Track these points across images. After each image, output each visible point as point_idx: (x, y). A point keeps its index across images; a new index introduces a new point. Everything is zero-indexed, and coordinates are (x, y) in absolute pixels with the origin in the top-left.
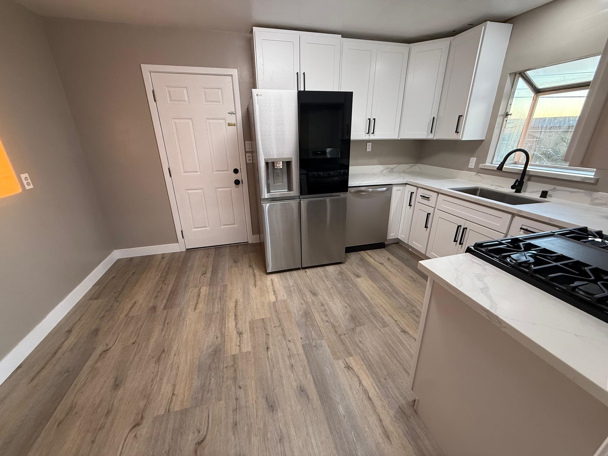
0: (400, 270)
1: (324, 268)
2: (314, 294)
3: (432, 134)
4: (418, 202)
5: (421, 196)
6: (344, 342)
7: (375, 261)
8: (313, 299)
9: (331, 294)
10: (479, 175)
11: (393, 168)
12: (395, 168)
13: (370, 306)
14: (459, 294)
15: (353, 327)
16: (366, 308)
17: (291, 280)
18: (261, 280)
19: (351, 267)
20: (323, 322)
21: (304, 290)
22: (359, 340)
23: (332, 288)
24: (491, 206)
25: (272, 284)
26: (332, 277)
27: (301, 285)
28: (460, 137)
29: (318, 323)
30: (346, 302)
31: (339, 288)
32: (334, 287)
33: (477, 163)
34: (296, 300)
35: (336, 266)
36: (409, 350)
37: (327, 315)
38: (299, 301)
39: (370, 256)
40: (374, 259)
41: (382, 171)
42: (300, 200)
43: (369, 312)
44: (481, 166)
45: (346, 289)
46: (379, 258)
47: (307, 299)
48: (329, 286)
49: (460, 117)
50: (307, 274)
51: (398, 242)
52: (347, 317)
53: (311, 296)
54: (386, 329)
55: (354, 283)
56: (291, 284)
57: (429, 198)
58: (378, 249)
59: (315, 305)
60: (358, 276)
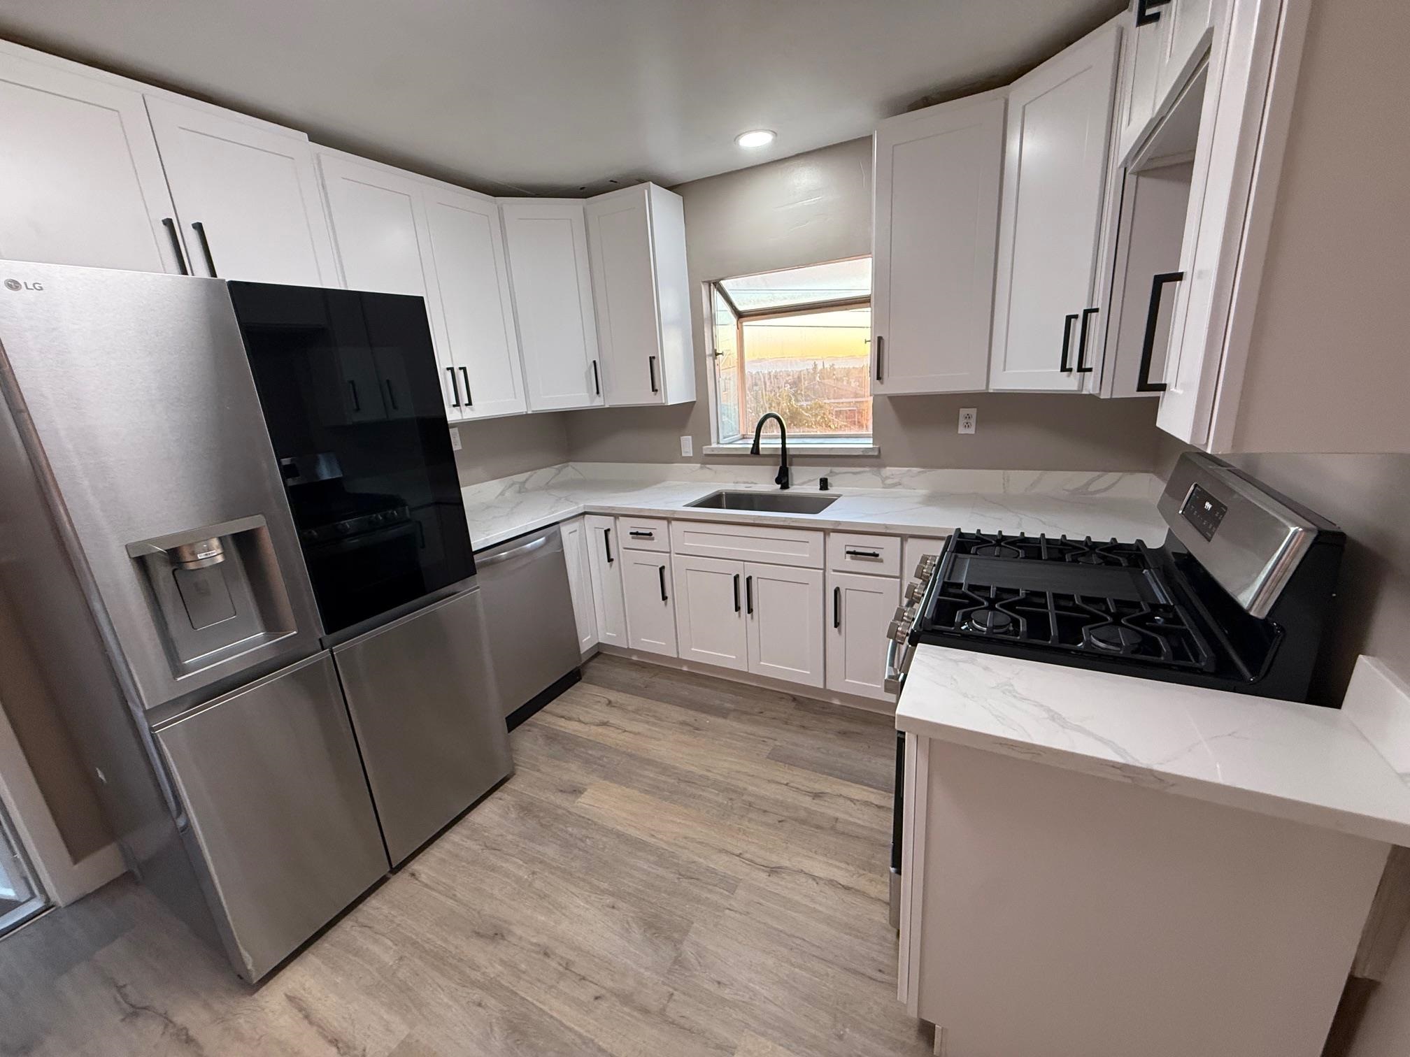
0: (652, 720)
1: (466, 823)
2: (496, 934)
3: (600, 396)
4: (625, 548)
5: (631, 533)
6: (686, 1026)
7: (586, 724)
8: (504, 958)
9: (546, 896)
10: (708, 468)
11: (525, 482)
12: (527, 480)
13: (663, 858)
14: (1041, 753)
15: (674, 954)
16: (661, 871)
17: (376, 941)
18: (240, 1037)
19: (537, 774)
20: (589, 1012)
21: (452, 949)
22: (713, 981)
23: (534, 873)
24: (786, 524)
25: (307, 1017)
26: (510, 837)
27: (429, 936)
28: (662, 400)
29: (576, 1028)
30: (604, 892)
31: (553, 859)
32: (537, 868)
33: (697, 447)
34: (450, 1007)
35: (497, 794)
36: (815, 910)
37: (583, 974)
38: (464, 1002)
39: (563, 717)
40: (580, 721)
41: (502, 494)
42: (332, 652)
43: (672, 876)
44: (706, 450)
45: (576, 851)
46: (587, 712)
47: (484, 973)
48: (521, 873)
49: (652, 359)
50: (423, 878)
51: (599, 652)
52: (637, 934)
53: (490, 948)
54: (741, 893)
55: (580, 816)
56: (389, 959)
57: (650, 534)
58: (569, 690)
59: (524, 972)
60: (577, 791)
